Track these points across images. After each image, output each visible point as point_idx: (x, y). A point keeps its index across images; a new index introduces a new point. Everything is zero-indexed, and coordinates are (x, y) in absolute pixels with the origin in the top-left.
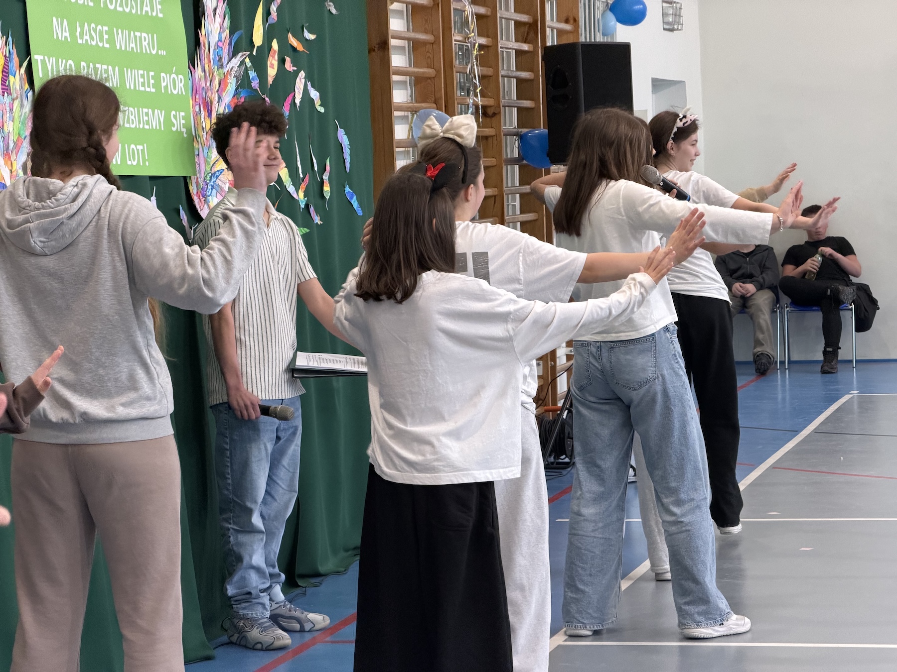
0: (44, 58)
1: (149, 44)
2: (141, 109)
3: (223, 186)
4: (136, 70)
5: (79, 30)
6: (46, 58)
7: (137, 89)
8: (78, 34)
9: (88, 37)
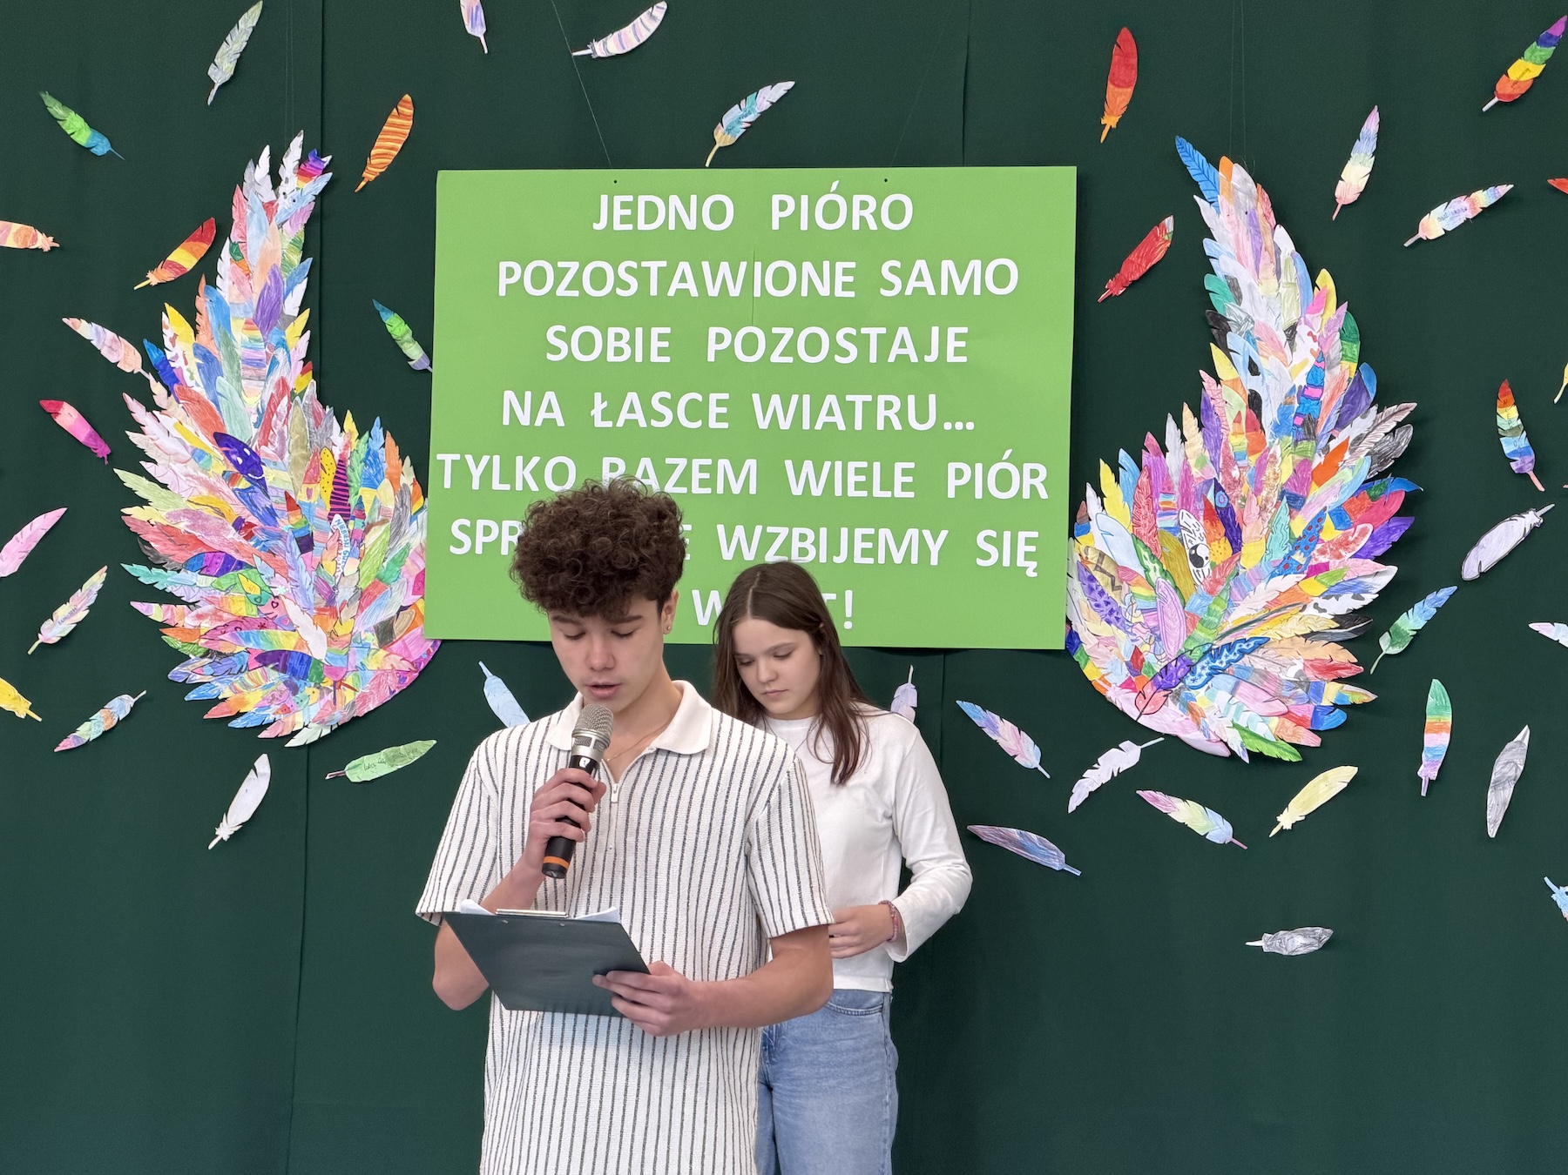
0: (463, 458)
1: (902, 414)
2: (844, 531)
3: (1274, 670)
4: (838, 465)
5: (599, 405)
6: (469, 458)
7: (838, 492)
8: (597, 412)
9: (639, 416)
